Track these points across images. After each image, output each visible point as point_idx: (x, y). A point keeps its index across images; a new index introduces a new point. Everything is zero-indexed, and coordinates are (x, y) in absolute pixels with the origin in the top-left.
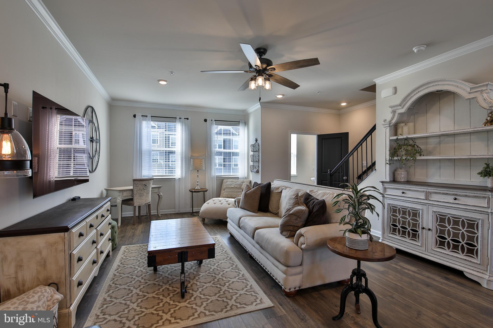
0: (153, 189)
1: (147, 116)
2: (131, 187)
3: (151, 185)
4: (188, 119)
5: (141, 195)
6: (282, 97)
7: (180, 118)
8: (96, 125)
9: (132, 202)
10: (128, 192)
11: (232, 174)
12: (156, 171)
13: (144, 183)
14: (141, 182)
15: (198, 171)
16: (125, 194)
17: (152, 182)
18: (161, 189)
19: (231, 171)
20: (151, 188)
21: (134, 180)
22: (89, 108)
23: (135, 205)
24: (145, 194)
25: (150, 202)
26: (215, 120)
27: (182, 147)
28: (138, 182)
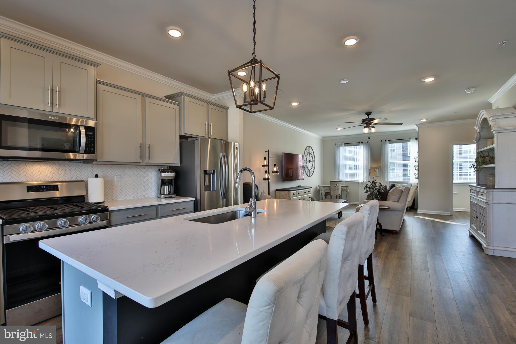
0: (342, 188)
1: (342, 144)
2: (330, 186)
3: (341, 185)
4: (368, 142)
5: (334, 190)
6: (426, 121)
7: (362, 142)
8: (312, 154)
9: (329, 193)
10: (328, 188)
11: (406, 180)
12: (349, 177)
13: (336, 183)
14: (334, 183)
15: (373, 177)
16: (326, 188)
17: (341, 183)
18: (348, 188)
19: (405, 178)
20: (340, 187)
21: (330, 181)
22: (308, 148)
23: (331, 195)
24: (336, 189)
25: (340, 195)
26: (388, 140)
27: (364, 160)
28: (333, 182)
